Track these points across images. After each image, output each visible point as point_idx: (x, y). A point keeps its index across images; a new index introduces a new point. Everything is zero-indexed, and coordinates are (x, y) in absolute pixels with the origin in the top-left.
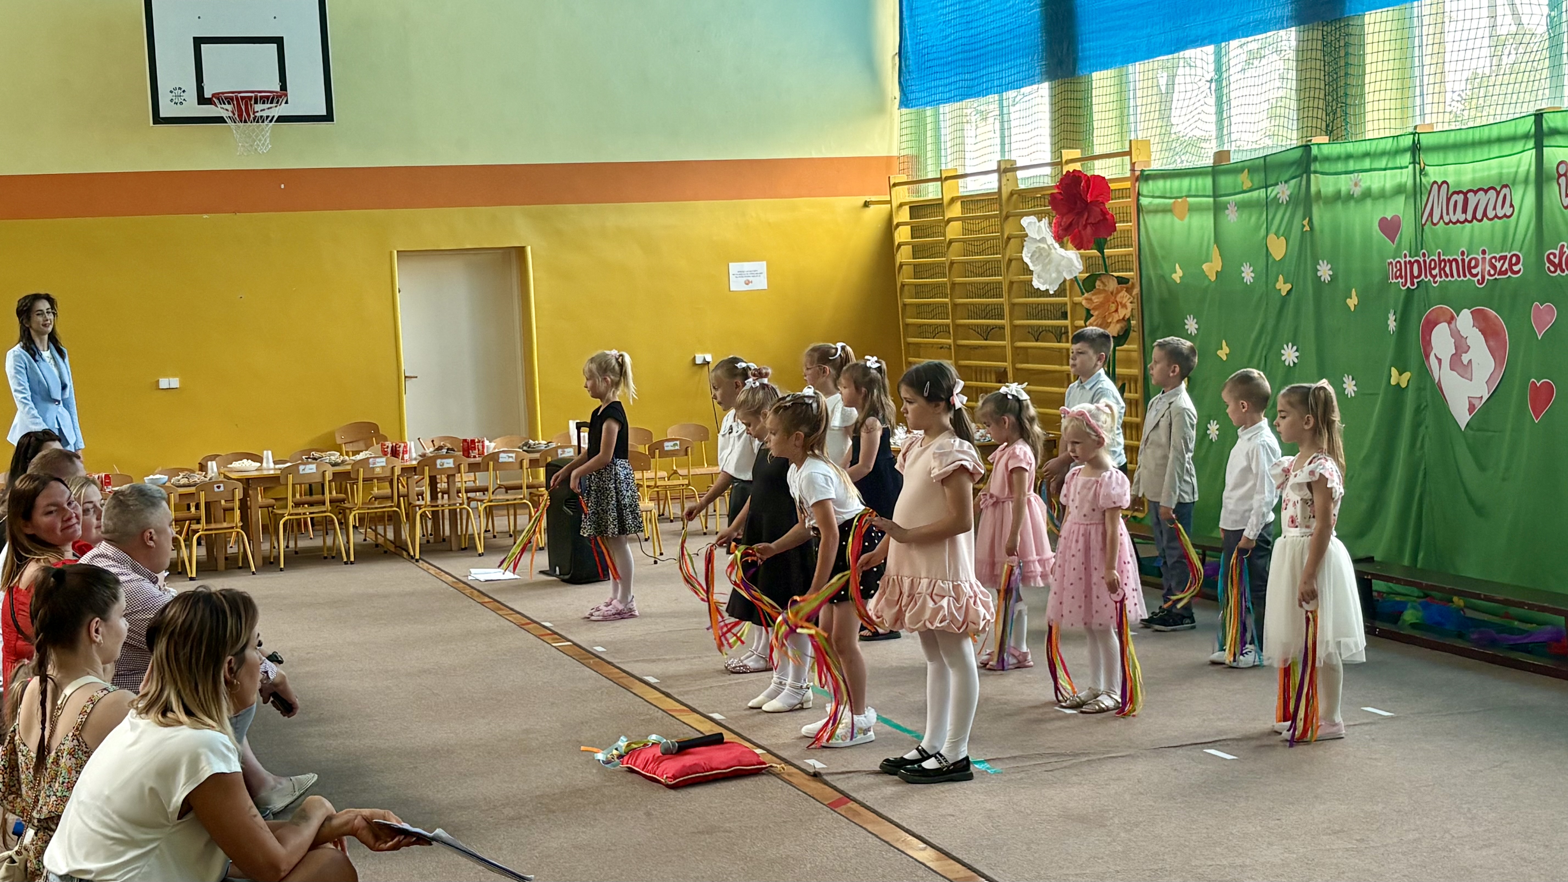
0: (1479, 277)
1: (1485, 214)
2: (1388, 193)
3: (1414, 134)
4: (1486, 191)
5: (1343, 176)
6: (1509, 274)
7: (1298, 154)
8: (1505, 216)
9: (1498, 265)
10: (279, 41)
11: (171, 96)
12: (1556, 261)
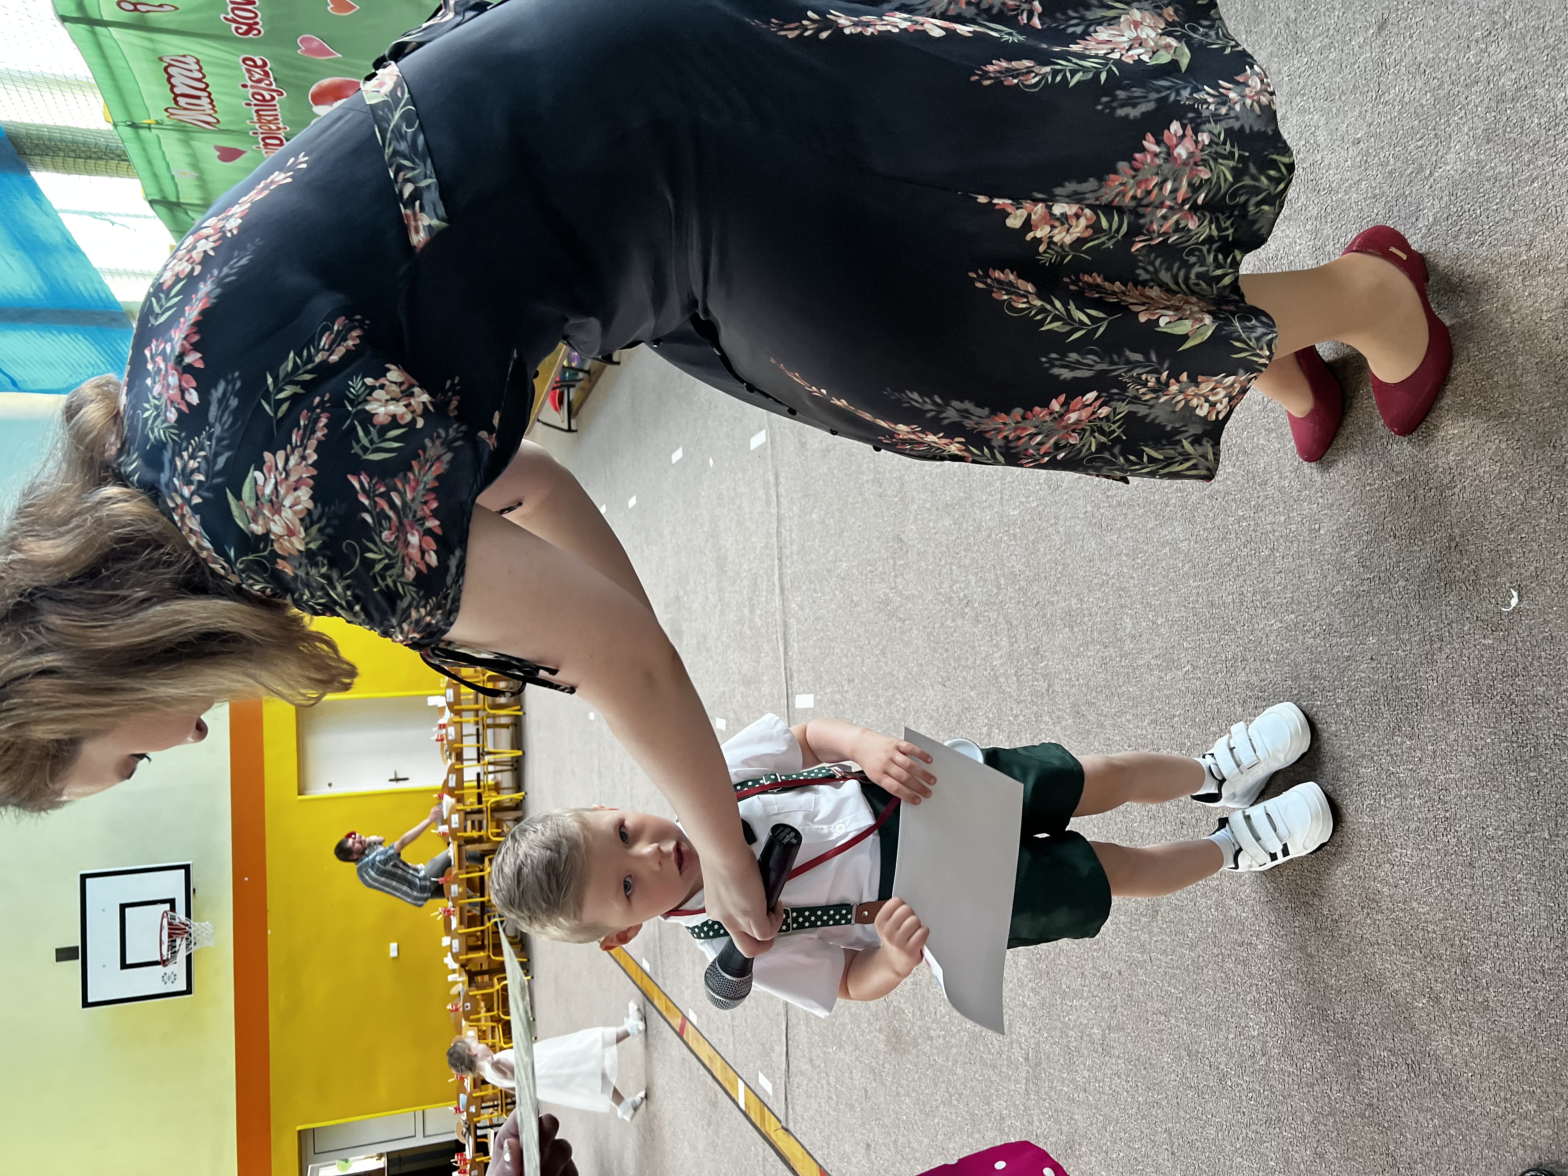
0: (274, 94)
1: (200, 80)
2: (189, 151)
3: (115, 125)
4: (170, 77)
5: (177, 181)
6: (267, 69)
7: (162, 209)
8: (198, 62)
9: (257, 76)
10: (123, 907)
11: (169, 984)
12: (245, 28)
